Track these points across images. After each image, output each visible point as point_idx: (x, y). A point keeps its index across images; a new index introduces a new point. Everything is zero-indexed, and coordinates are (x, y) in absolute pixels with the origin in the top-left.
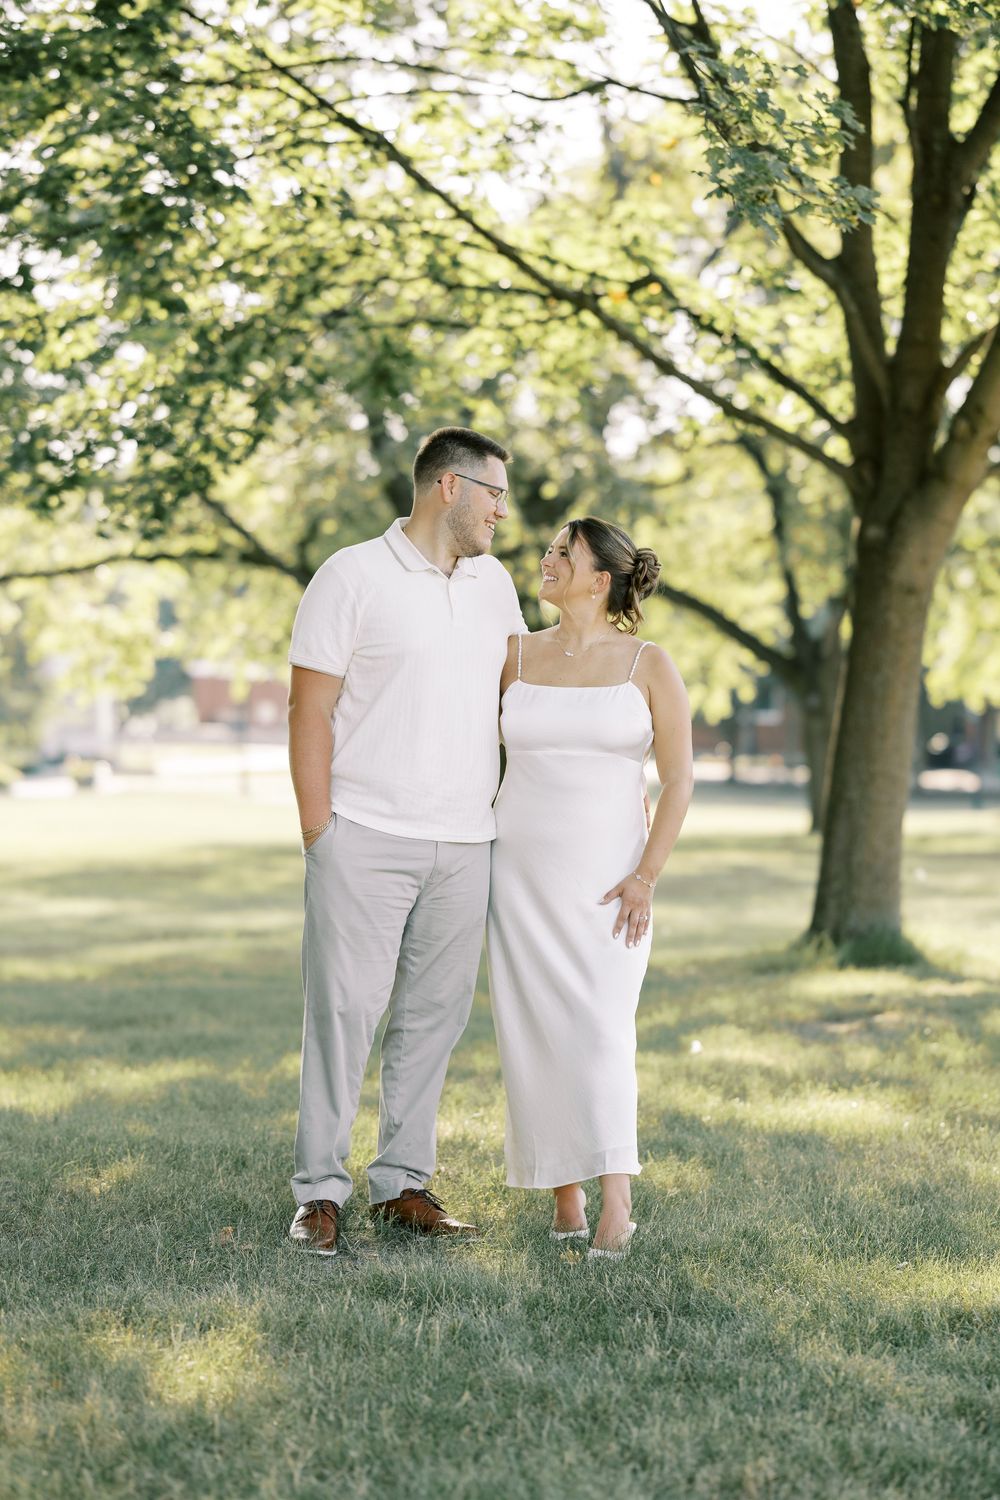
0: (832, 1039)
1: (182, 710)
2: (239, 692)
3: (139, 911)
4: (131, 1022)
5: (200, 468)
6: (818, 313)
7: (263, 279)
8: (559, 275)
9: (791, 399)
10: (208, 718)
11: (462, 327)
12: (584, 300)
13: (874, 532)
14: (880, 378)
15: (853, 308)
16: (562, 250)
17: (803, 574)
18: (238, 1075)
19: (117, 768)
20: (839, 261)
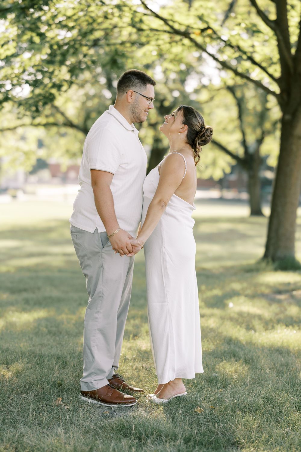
0: (279, 302)
1: (45, 174)
2: (64, 168)
3: (29, 246)
4: (25, 290)
5: (51, 94)
6: (266, 41)
7: (73, 28)
8: (176, 26)
9: (258, 70)
10: (54, 175)
11: (142, 45)
12: (186, 34)
13: (288, 117)
14: (290, 63)
15: (281, 38)
16: (177, 18)
17: (248, 131)
18: (63, 317)
19: (25, 192)
20: (275, 22)
